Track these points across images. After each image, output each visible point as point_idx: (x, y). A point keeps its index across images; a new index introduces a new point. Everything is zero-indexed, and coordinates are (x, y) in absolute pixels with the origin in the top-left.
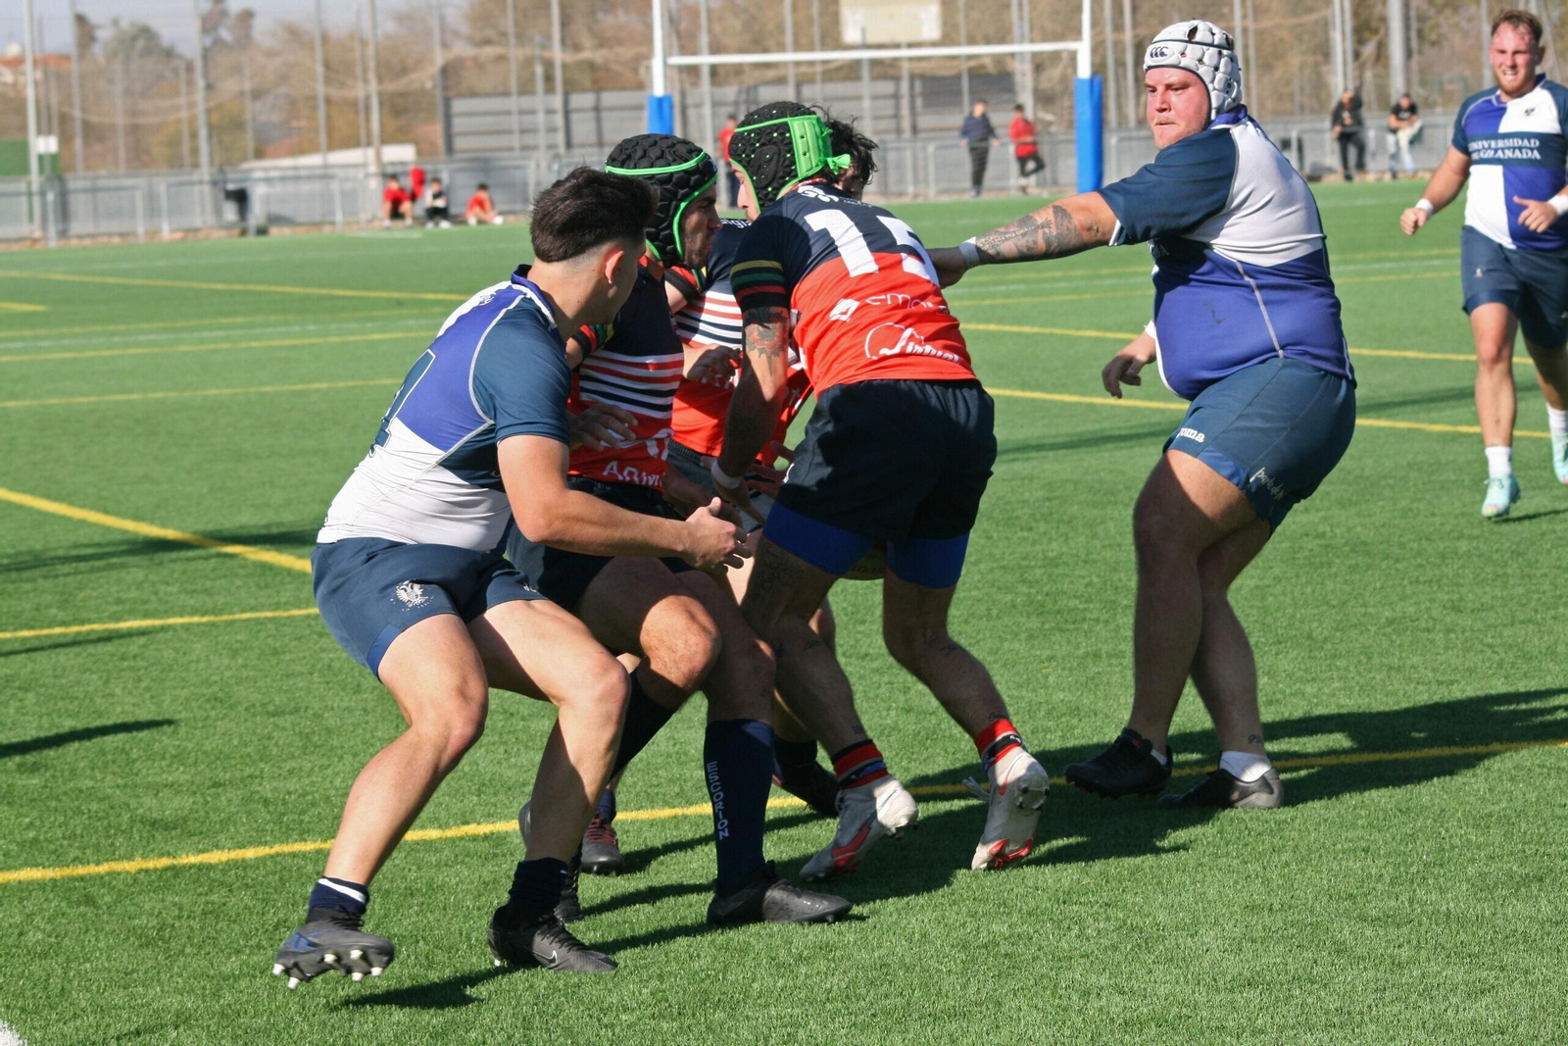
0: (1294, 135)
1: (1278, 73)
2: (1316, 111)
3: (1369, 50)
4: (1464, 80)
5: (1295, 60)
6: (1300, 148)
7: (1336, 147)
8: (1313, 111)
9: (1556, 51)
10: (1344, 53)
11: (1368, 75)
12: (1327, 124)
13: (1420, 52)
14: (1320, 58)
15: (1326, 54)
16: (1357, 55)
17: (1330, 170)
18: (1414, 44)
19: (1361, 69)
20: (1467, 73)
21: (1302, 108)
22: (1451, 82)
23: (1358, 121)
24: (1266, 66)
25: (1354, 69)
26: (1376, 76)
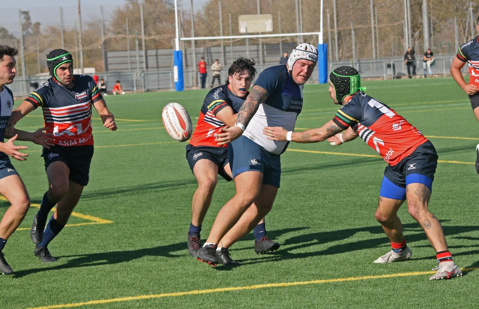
0: (392, 63)
1: (386, 42)
2: (399, 55)
3: (417, 34)
4: (449, 44)
5: (392, 38)
6: (394, 67)
7: (406, 66)
8: (398, 55)
10: (408, 35)
11: (417, 42)
12: (403, 59)
13: (434, 35)
14: (400, 37)
15: (403, 36)
16: (413, 36)
17: (404, 75)
18: (432, 32)
19: (414, 41)
20: (450, 42)
21: (394, 54)
22: (445, 45)
23: (413, 58)
24: (382, 40)
25: (412, 41)
26: (419, 43)
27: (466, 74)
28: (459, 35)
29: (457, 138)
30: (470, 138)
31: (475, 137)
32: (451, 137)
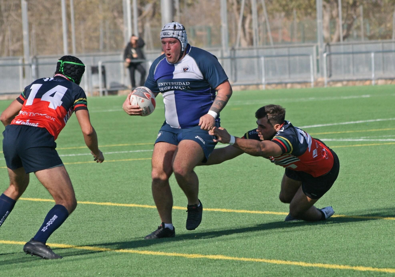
0: (100, 64)
1: (89, 23)
2: (116, 49)
3: (148, 9)
4: (209, 29)
5: (100, 15)
6: (104, 73)
7: (127, 71)
8: (111, 48)
9: (267, 11)
10: (132, 10)
11: (147, 25)
12: (121, 57)
13: (181, 11)
14: (116, 14)
15: (121, 13)
16: (140, 13)
17: (124, 87)
18: (177, 6)
19: (143, 21)
20: (211, 25)
21: (105, 47)
22: (201, 30)
23: (142, 56)
24: (82, 19)
25: (138, 22)
26: (152, 26)
27: (243, 87)
28: (228, 11)
29: (224, 210)
30: (249, 212)
31: (259, 210)
32: (212, 210)
